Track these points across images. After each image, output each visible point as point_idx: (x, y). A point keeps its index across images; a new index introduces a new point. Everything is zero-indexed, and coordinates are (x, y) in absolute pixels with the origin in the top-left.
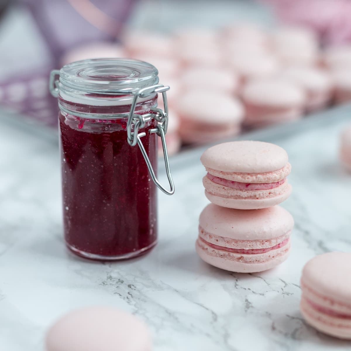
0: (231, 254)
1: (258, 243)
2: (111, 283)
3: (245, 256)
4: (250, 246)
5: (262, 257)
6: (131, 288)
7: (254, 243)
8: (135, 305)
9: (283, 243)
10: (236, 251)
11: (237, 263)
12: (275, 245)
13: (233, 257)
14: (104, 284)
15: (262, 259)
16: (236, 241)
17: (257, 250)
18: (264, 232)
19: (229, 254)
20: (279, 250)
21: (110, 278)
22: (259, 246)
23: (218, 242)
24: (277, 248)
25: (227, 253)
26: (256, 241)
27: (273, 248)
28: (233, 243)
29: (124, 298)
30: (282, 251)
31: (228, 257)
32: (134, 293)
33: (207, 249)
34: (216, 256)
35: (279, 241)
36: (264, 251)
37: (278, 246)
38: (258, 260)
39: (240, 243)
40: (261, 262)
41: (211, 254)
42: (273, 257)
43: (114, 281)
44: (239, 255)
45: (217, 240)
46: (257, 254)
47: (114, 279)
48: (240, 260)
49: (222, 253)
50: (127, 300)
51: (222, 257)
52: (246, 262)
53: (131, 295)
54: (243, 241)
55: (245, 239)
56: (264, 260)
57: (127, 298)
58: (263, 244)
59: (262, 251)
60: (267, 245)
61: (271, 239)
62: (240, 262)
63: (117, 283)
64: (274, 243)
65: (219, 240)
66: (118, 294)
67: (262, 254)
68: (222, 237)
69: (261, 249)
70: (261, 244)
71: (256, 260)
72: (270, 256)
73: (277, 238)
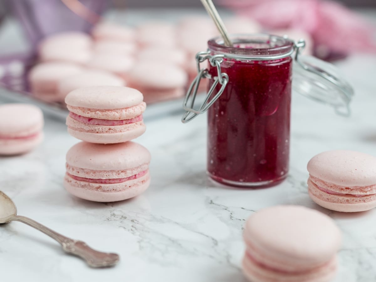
0: (91, 184)
1: (114, 173)
2: (115, 219)
3: (102, 185)
4: (107, 176)
5: (118, 186)
6: (134, 222)
7: (110, 173)
8: (140, 236)
9: (139, 174)
10: (95, 181)
11: (96, 192)
12: (131, 176)
13: (93, 187)
14: (108, 220)
15: (118, 188)
16: (94, 172)
17: (114, 179)
18: (119, 163)
19: (89, 184)
20: (135, 181)
21: (114, 215)
22: (115, 176)
23: (79, 173)
24: (133, 179)
25: (87, 183)
26: (112, 171)
27: (129, 178)
28: (92, 173)
29: (129, 230)
30: (139, 182)
31: (88, 187)
32: (137, 226)
33: (71, 181)
34: (78, 187)
35: (135, 172)
36: (120, 180)
37: (135, 177)
38: (115, 189)
39: (98, 174)
40: (118, 191)
41: (74, 185)
42: (130, 187)
43: (118, 217)
44: (97, 185)
45: (78, 172)
46: (114, 183)
47: (118, 216)
48: (99, 190)
49: (83, 183)
50: (132, 232)
51: (83, 188)
52: (104, 191)
53: (135, 227)
54: (101, 171)
55: (102, 170)
56: (121, 189)
57: (132, 230)
58: (119, 174)
59: (118, 181)
60: (122, 176)
61: (127, 170)
62: (98, 191)
63: (121, 219)
64: (129, 174)
65: (79, 172)
66: (123, 227)
67: (119, 184)
68: (82, 169)
69: (117, 179)
70: (117, 174)
71: (113, 189)
72: (126, 186)
73: (132, 170)
